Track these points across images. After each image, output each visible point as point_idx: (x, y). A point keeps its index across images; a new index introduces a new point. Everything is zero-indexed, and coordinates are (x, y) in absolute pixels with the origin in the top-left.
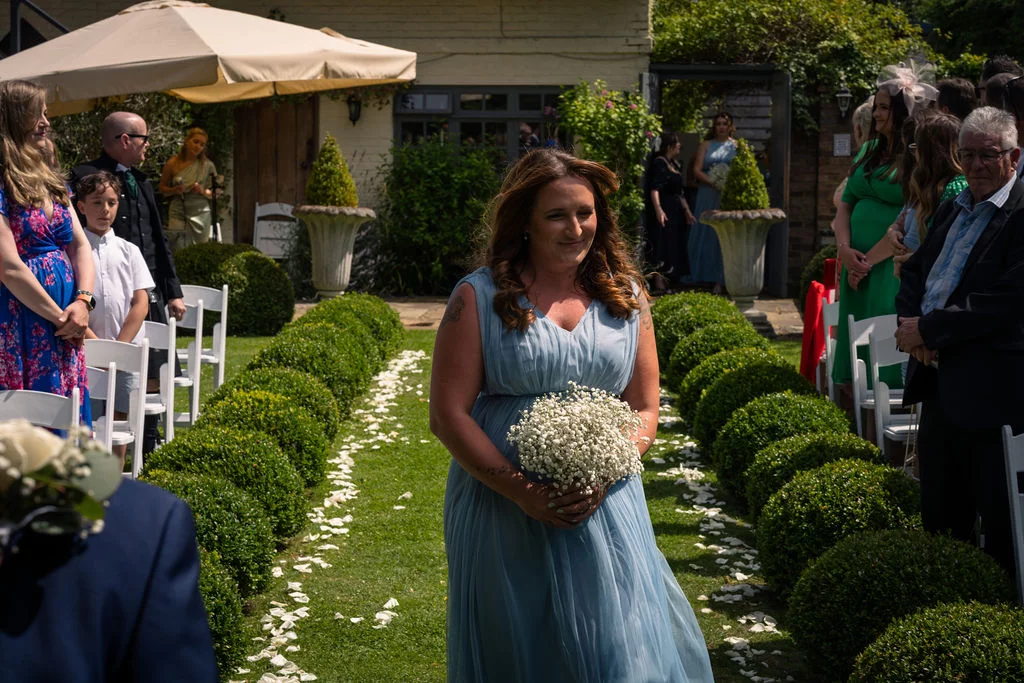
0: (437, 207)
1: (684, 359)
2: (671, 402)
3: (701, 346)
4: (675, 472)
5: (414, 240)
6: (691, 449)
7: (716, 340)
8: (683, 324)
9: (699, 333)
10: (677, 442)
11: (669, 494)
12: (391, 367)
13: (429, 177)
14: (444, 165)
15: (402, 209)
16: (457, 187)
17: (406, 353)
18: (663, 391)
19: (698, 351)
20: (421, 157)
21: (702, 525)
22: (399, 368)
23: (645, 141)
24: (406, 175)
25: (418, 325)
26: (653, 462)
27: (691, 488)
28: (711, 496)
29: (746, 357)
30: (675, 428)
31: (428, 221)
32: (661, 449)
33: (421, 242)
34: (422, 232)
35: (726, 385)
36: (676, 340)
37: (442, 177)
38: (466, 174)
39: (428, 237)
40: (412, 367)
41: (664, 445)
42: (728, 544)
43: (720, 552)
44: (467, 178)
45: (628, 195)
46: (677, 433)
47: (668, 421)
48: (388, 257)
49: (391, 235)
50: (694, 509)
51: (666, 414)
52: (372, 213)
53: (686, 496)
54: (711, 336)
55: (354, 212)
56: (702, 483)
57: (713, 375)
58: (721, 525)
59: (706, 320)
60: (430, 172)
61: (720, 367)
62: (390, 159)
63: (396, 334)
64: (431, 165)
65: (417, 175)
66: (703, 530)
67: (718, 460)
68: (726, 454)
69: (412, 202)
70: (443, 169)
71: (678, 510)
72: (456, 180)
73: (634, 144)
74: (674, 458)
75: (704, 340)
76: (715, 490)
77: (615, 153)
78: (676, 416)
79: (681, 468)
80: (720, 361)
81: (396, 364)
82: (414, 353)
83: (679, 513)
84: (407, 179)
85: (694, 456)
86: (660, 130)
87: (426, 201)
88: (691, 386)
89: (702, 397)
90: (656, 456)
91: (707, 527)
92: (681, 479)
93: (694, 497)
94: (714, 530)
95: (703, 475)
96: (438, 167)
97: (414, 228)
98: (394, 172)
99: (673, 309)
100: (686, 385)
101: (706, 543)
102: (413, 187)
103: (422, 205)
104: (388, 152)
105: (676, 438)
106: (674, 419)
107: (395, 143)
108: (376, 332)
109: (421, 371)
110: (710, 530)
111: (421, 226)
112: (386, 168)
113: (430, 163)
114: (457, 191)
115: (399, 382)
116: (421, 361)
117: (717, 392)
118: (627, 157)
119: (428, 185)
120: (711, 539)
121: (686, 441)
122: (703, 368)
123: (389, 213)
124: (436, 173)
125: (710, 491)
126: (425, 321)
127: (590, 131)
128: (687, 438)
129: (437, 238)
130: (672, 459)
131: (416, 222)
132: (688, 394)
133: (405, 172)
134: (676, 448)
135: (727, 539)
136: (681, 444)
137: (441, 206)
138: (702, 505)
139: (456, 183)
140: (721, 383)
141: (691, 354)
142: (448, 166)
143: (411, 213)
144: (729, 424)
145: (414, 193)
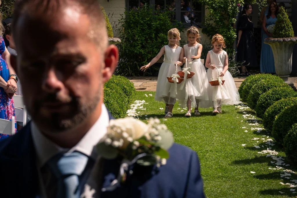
0: (146, 37)
1: (264, 103)
2: (258, 122)
3: (271, 97)
4: (265, 152)
5: (135, 52)
6: (271, 142)
7: (277, 94)
8: (261, 87)
9: (270, 91)
10: (264, 139)
11: (264, 161)
12: (132, 107)
13: (142, 24)
14: (148, 19)
15: (130, 38)
16: (154, 29)
17: (137, 101)
18: (254, 117)
19: (270, 99)
20: (138, 16)
21: (281, 175)
22: (135, 108)
23: (237, 8)
24: (132, 23)
25: (139, 89)
26: (255, 147)
27: (274, 159)
28: (283, 162)
29: (293, 101)
30: (262, 133)
31: (141, 44)
32: (258, 142)
33: (138, 53)
34: (139, 48)
35: (286, 113)
36: (259, 94)
37: (147, 24)
38: (158, 23)
39: (142, 51)
40: (141, 107)
41: (258, 140)
42: (294, 182)
43: (291, 186)
44: (158, 24)
45: (229, 32)
46: (263, 135)
47: (258, 130)
48: (124, 59)
49: (125, 49)
50: (276, 168)
51: (257, 127)
52: (119, 40)
53: (272, 162)
54: (275, 92)
55: (112, 39)
56: (278, 157)
57: (279, 110)
58: (290, 175)
59: (272, 86)
60: (142, 22)
61: (282, 106)
62: (124, 17)
63: (133, 94)
64: (142, 19)
65: (136, 23)
66: (282, 177)
67: (286, 146)
68: (290, 144)
69: (134, 36)
70: (148, 21)
71: (270, 168)
72: (154, 26)
73: (231, 9)
74: (264, 146)
75: (272, 94)
76: (284, 159)
77: (223, 13)
78: (261, 127)
79: (268, 150)
80: (282, 103)
81: (134, 106)
82: (141, 101)
83: (270, 170)
84: (132, 25)
85: (273, 145)
86: (243, 3)
87: (140, 35)
88: (269, 115)
89: (276, 119)
90: (256, 145)
91: (283, 175)
92: (268, 155)
93: (276, 163)
94: (287, 177)
95: (278, 153)
96: (145, 20)
97: (135, 46)
98: (126, 22)
99: (255, 81)
100: (267, 114)
101: (285, 183)
102: (134, 29)
103: (138, 37)
104: (124, 13)
105: (263, 137)
106: (261, 129)
107: (126, 9)
108: (125, 92)
109: (145, 109)
110: (285, 177)
111: (139, 46)
112: (123, 20)
113: (142, 18)
114: (154, 30)
115: (136, 114)
116: (144, 105)
117: (283, 117)
118: (228, 15)
119: (142, 28)
120: (285, 181)
121: (268, 139)
122: (274, 107)
123: (124, 40)
124: (145, 22)
125: (282, 160)
126: (142, 87)
127: (212, 4)
128: (268, 137)
129: (146, 51)
130: (263, 146)
131: (136, 44)
132: (267, 118)
133: (131, 22)
134: (264, 141)
135: (293, 181)
136: (266, 140)
137: (147, 37)
138: (279, 166)
139: (154, 27)
140: (284, 113)
141: (267, 100)
142: (150, 18)
143: (134, 40)
144: (291, 131)
145: (135, 31)
